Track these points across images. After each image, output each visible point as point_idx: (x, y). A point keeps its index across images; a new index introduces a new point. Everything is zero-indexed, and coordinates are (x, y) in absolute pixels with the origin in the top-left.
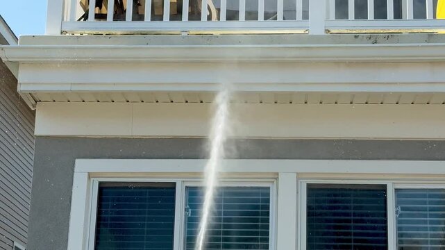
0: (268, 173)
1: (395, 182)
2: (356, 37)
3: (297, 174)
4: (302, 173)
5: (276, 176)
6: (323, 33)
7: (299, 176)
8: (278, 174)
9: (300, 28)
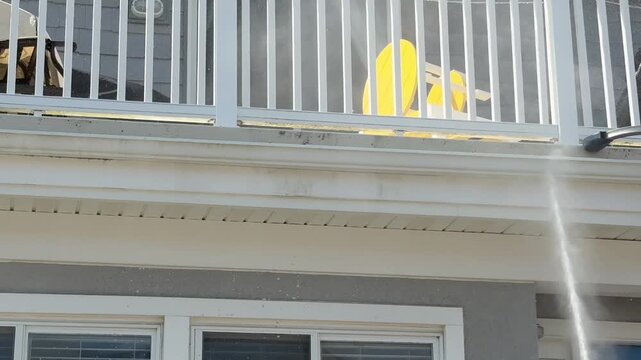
0: (152, 317)
1: (321, 331)
2: (282, 133)
3: (191, 318)
4: (195, 317)
5: (160, 321)
6: (234, 125)
7: (193, 321)
8: (163, 317)
9: (202, 116)
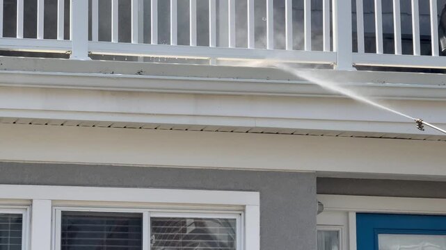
0: (21, 200)
1: (151, 210)
3: (53, 201)
8: (31, 200)
9: (61, 49)
